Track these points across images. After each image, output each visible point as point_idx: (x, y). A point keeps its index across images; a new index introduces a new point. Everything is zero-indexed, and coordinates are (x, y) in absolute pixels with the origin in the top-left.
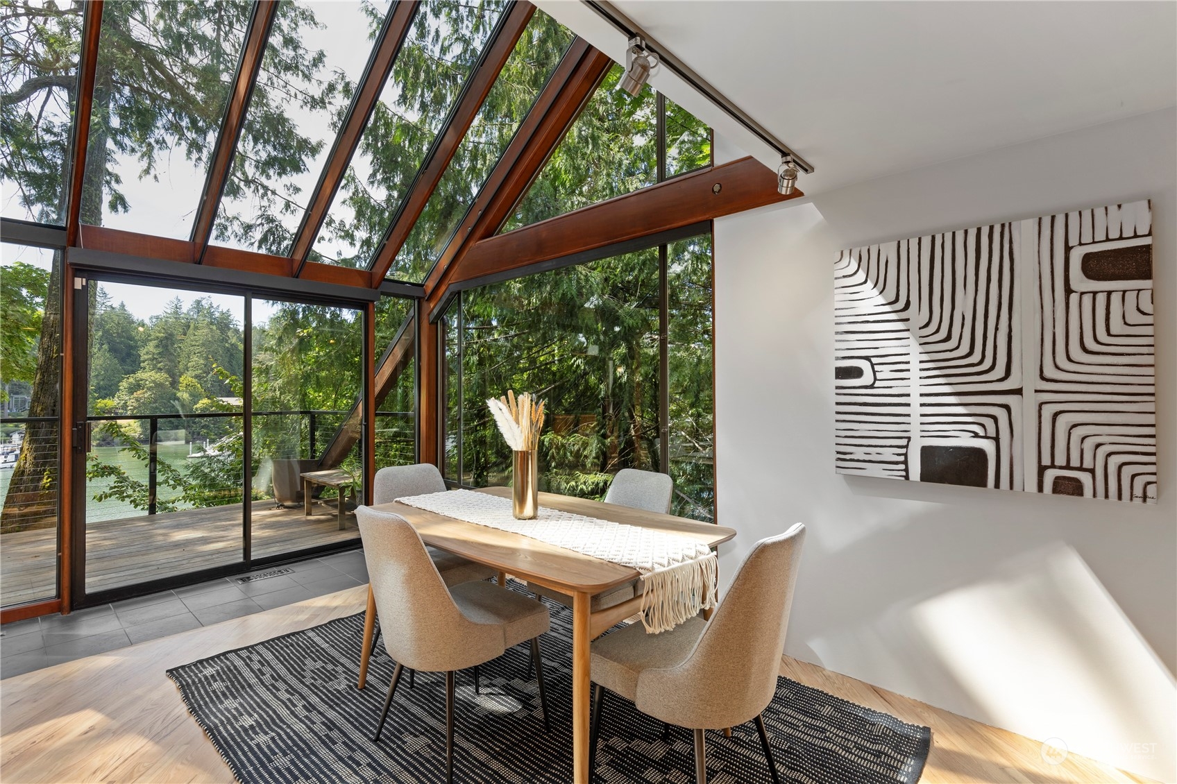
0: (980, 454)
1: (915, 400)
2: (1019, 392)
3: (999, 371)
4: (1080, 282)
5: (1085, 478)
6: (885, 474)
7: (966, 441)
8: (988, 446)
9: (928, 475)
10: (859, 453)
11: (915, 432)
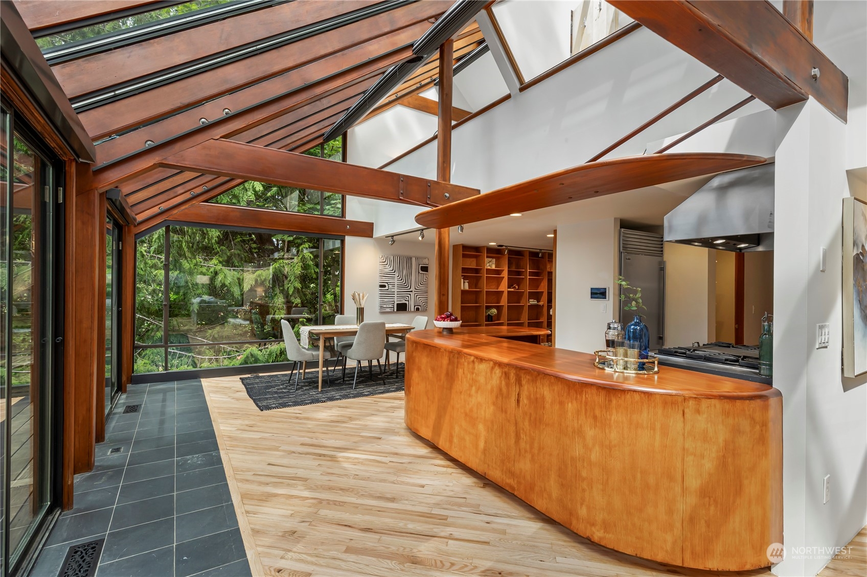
0: (406, 304)
1: (396, 293)
2: (412, 291)
3: (409, 288)
4: (421, 272)
5: (420, 307)
6: (390, 311)
7: (404, 302)
8: (407, 302)
9: (398, 310)
10: (385, 306)
11: (396, 301)
